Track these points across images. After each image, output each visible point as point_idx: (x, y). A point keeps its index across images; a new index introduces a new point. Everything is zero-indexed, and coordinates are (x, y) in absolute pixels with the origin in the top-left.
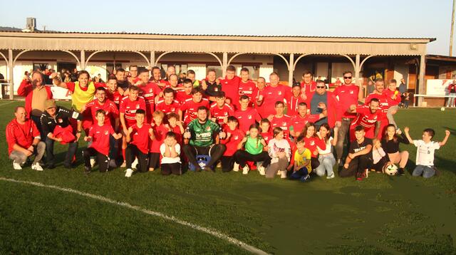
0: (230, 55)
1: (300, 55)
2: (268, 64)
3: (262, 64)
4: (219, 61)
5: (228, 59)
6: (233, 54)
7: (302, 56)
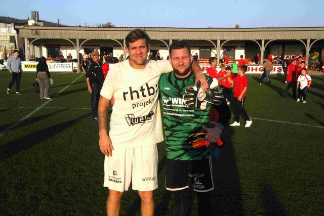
0: (222, 41)
1: (269, 40)
2: (241, 47)
3: (237, 47)
4: (215, 45)
5: (221, 44)
6: (224, 41)
7: (270, 41)
